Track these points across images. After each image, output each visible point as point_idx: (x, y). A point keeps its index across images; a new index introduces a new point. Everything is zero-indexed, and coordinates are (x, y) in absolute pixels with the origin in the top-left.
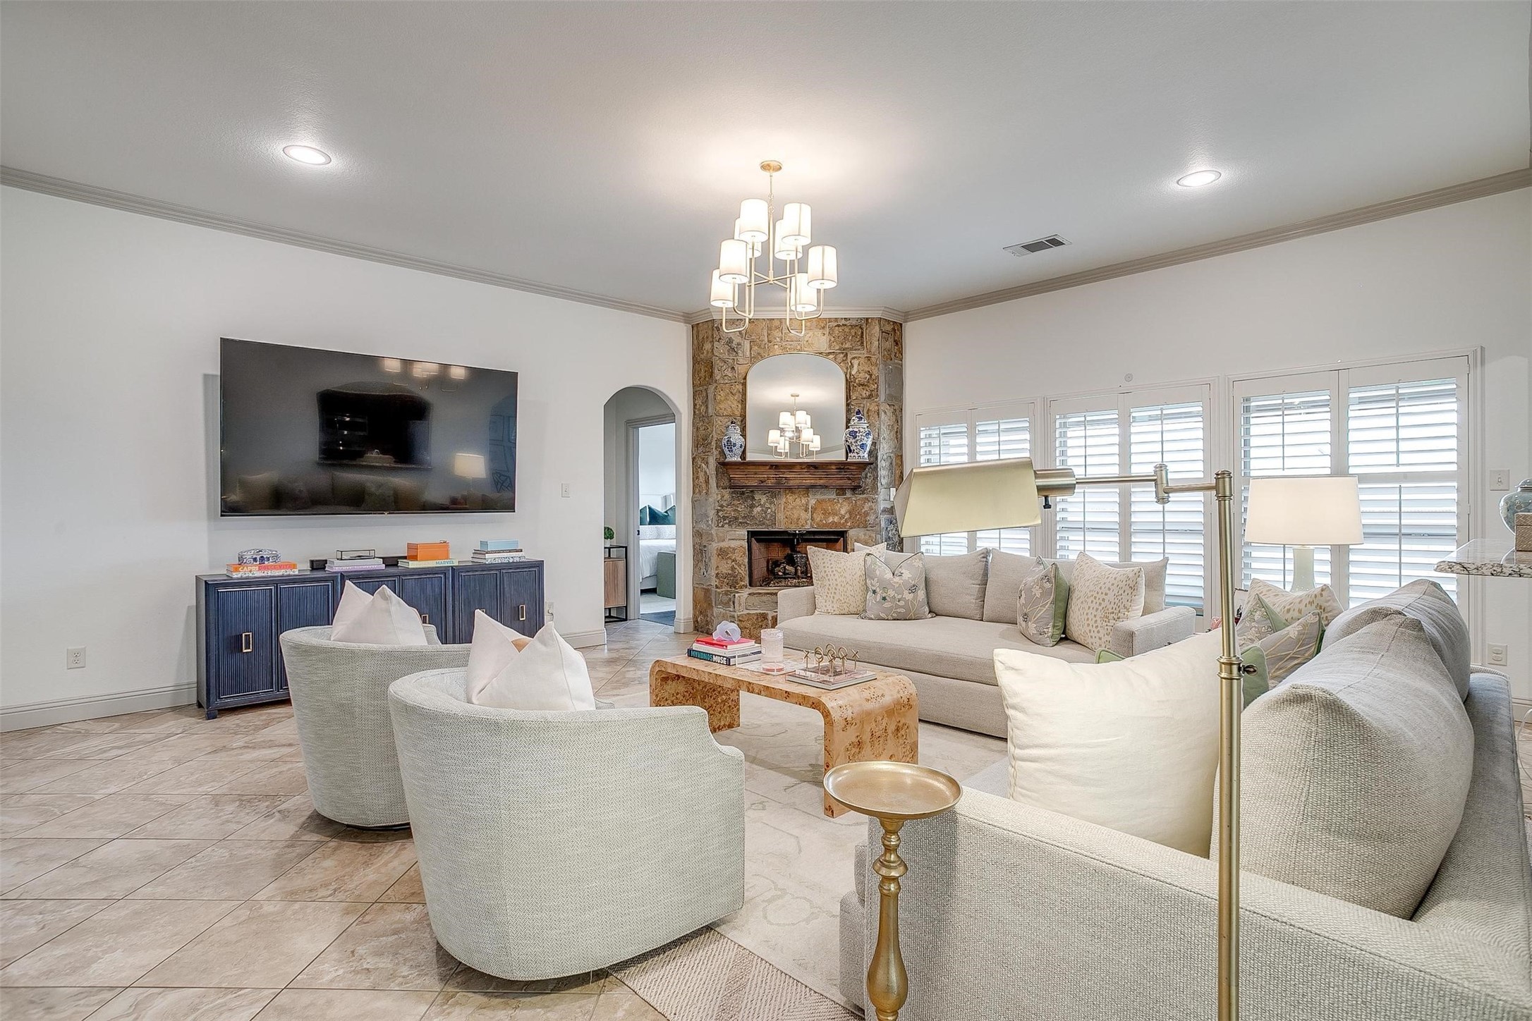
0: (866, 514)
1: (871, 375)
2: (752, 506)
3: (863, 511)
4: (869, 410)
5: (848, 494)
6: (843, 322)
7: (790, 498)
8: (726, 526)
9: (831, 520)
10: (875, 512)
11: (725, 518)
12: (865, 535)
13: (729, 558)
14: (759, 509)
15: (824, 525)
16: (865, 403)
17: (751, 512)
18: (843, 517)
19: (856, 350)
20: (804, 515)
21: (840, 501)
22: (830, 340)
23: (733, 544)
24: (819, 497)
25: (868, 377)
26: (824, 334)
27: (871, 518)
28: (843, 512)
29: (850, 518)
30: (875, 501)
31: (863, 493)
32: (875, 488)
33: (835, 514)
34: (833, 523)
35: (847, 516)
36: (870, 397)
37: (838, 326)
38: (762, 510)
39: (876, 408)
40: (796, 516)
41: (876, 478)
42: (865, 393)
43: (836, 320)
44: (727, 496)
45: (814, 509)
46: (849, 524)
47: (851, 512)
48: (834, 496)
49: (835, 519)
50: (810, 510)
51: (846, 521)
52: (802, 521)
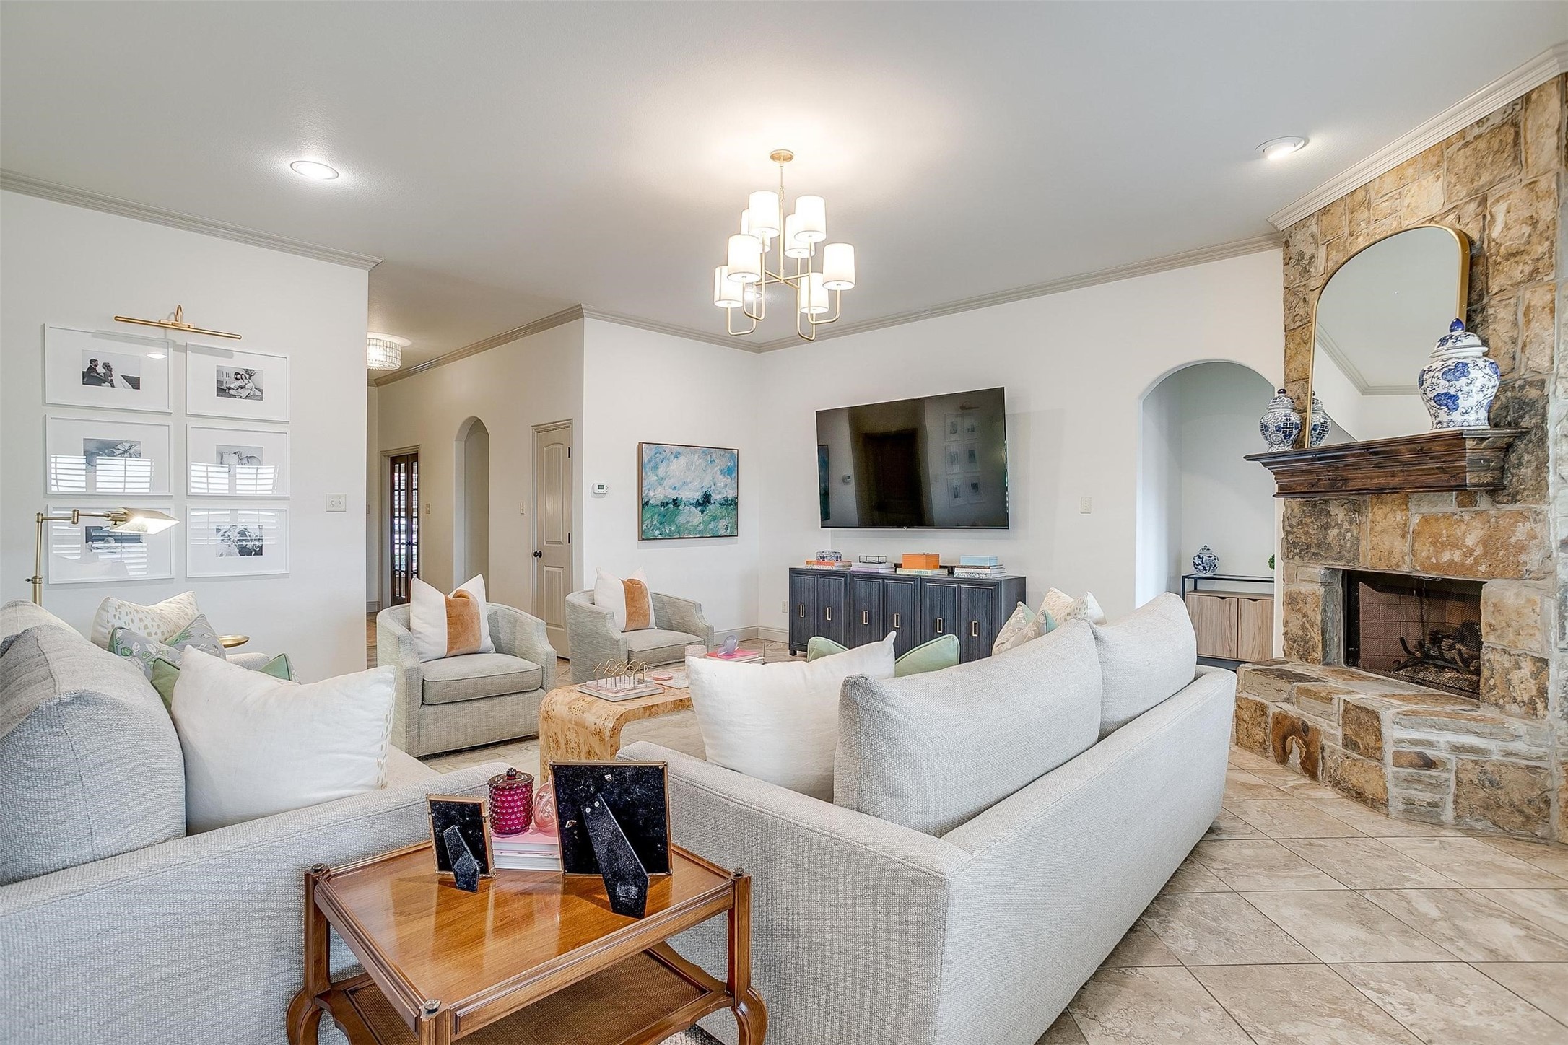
0: (1521, 548)
1: (1535, 224)
2: (1327, 527)
3: (1513, 540)
4: (1528, 308)
5: (1484, 502)
6: (1476, 131)
7: (1379, 512)
8: (1297, 557)
9: (1446, 557)
10: (1541, 546)
11: (1295, 544)
12: (1517, 595)
13: (1300, 610)
14: (1335, 532)
15: (1437, 566)
16: (1520, 293)
17: (1325, 537)
18: (1469, 552)
19: (1501, 181)
20: (1401, 545)
21: (1466, 518)
22: (1449, 183)
23: (1305, 588)
24: (1427, 509)
25: (1527, 230)
26: (1438, 177)
27: (1533, 559)
28: (1470, 541)
29: (1484, 555)
30: (1538, 517)
31: (1514, 500)
32: (1540, 488)
33: (1454, 545)
34: (1451, 563)
35: (1479, 551)
36: (1531, 278)
37: (1466, 145)
38: (1340, 534)
39: (1549, 297)
40: (1386, 547)
41: (1542, 466)
42: (1518, 271)
43: (1462, 133)
44: (1297, 510)
45: (1417, 534)
46: (1482, 568)
47: (1486, 542)
48: (1454, 508)
49: (1457, 556)
50: (1410, 537)
51: (1477, 562)
52: (1396, 557)
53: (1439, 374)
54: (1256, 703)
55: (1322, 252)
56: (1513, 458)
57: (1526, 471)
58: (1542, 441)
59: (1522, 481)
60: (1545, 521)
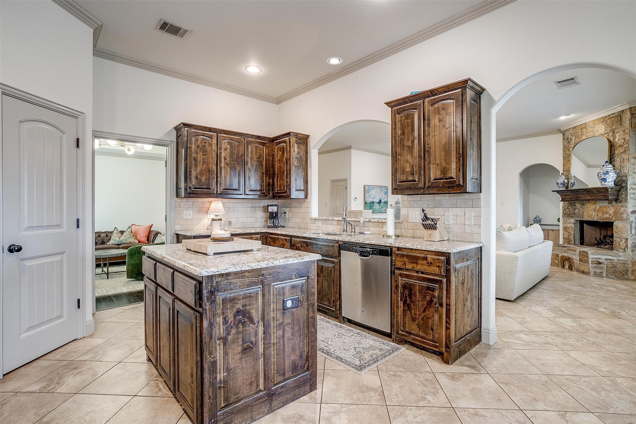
0: (622, 214)
1: (625, 140)
2: (575, 209)
3: (620, 212)
4: (624, 159)
5: (614, 203)
6: (612, 116)
7: (589, 205)
8: (567, 217)
9: (605, 216)
10: (626, 213)
11: (566, 214)
12: (621, 224)
13: (567, 231)
14: (577, 210)
15: (603, 218)
16: (622, 155)
17: (574, 212)
18: (611, 215)
19: (618, 128)
20: (594, 213)
21: (610, 207)
22: (606, 127)
23: (569, 225)
24: (601, 205)
25: (623, 141)
26: (603, 125)
27: (625, 216)
28: (611, 212)
29: (614, 215)
30: (626, 207)
31: (621, 203)
32: (626, 200)
33: (607, 213)
34: (606, 217)
35: (613, 215)
36: (624, 151)
37: (610, 118)
38: (578, 211)
39: (628, 157)
40: (591, 214)
41: (626, 195)
42: (622, 150)
43: (609, 116)
44: (566, 205)
45: (598, 211)
46: (614, 218)
47: (614, 212)
48: (607, 204)
49: (608, 216)
50: (597, 211)
51: (612, 217)
52: (593, 217)
53: (602, 174)
54: (556, 254)
55: (574, 138)
56: (620, 193)
57: (623, 196)
58: (627, 189)
59: (622, 198)
60: (627, 207)
